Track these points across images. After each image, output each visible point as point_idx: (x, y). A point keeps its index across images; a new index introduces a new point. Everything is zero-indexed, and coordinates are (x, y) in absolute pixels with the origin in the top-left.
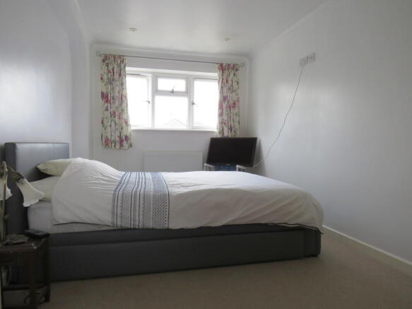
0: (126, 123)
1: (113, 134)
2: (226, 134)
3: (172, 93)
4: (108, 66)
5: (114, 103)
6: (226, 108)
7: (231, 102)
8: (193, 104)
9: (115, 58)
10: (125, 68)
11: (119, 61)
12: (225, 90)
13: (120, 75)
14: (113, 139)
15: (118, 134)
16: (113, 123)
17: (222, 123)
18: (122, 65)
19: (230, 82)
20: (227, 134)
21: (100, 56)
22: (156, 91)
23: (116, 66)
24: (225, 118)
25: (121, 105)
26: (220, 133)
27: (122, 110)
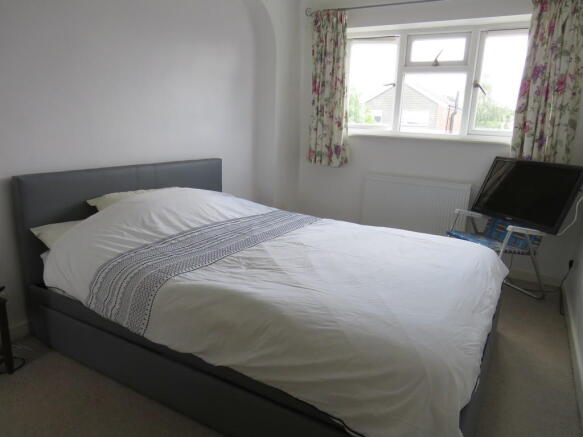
0: (340, 124)
1: (319, 142)
2: (526, 152)
3: (436, 66)
4: (319, 31)
5: (323, 91)
6: (538, 93)
7: (554, 79)
8: (476, 85)
9: (328, 15)
10: (344, 31)
11: (335, 20)
12: (541, 50)
13: (336, 44)
14: (319, 149)
15: (326, 141)
16: (320, 125)
17: (522, 127)
18: (340, 27)
19: (558, 31)
20: (529, 151)
21: (311, 15)
22: (406, 65)
23: (330, 29)
24: (531, 116)
25: (333, 95)
26: (513, 148)
27: (336, 103)
